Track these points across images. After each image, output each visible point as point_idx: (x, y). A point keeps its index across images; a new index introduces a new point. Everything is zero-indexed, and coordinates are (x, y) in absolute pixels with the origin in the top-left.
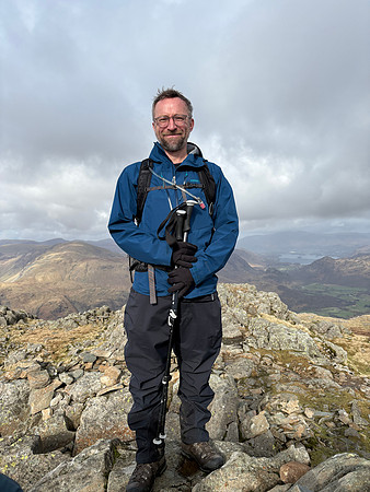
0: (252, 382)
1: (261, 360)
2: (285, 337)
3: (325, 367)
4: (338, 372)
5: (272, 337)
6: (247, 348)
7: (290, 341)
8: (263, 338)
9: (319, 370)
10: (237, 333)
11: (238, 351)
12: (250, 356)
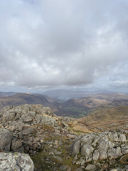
0: (30, 135)
1: (37, 128)
2: (47, 120)
3: (58, 130)
4: (62, 131)
5: (42, 120)
6: (32, 124)
7: (48, 121)
8: (39, 121)
9: (56, 130)
10: (30, 120)
11: (29, 125)
12: (33, 127)
